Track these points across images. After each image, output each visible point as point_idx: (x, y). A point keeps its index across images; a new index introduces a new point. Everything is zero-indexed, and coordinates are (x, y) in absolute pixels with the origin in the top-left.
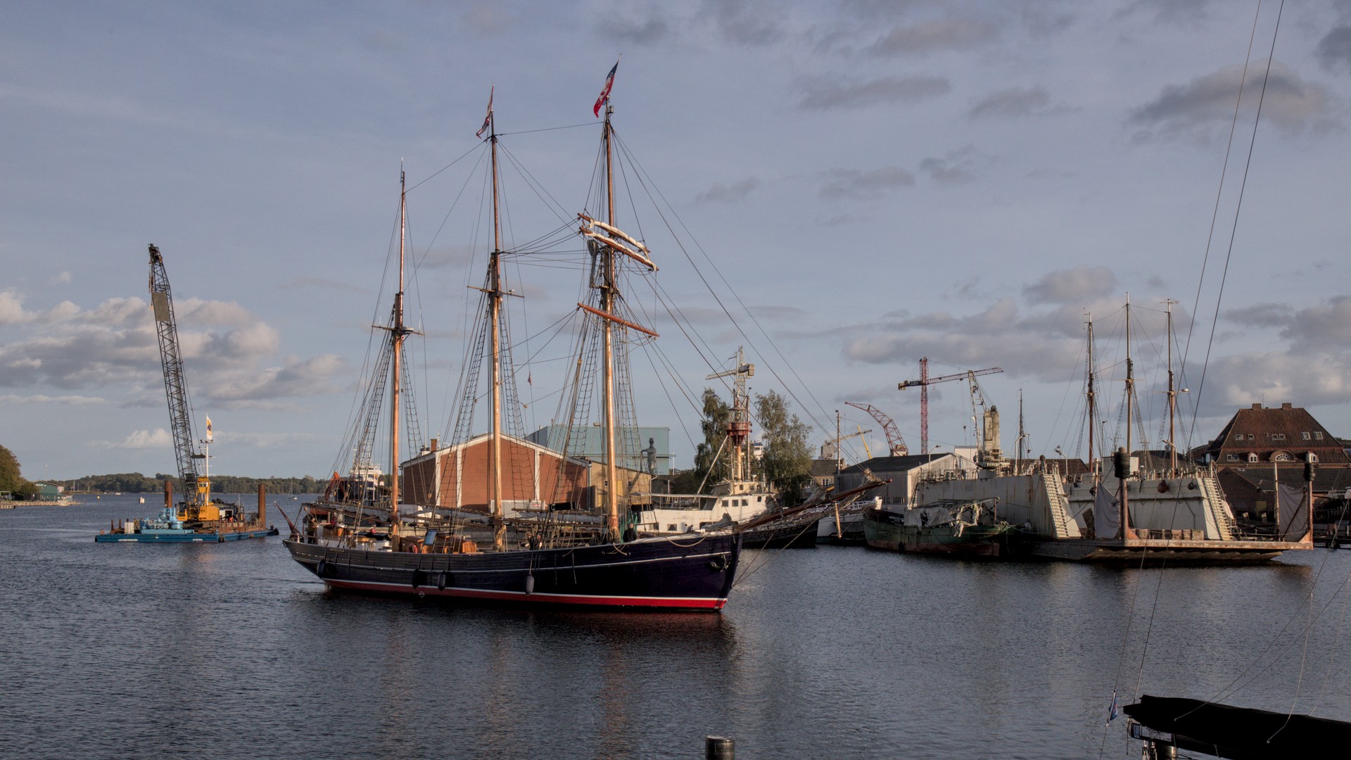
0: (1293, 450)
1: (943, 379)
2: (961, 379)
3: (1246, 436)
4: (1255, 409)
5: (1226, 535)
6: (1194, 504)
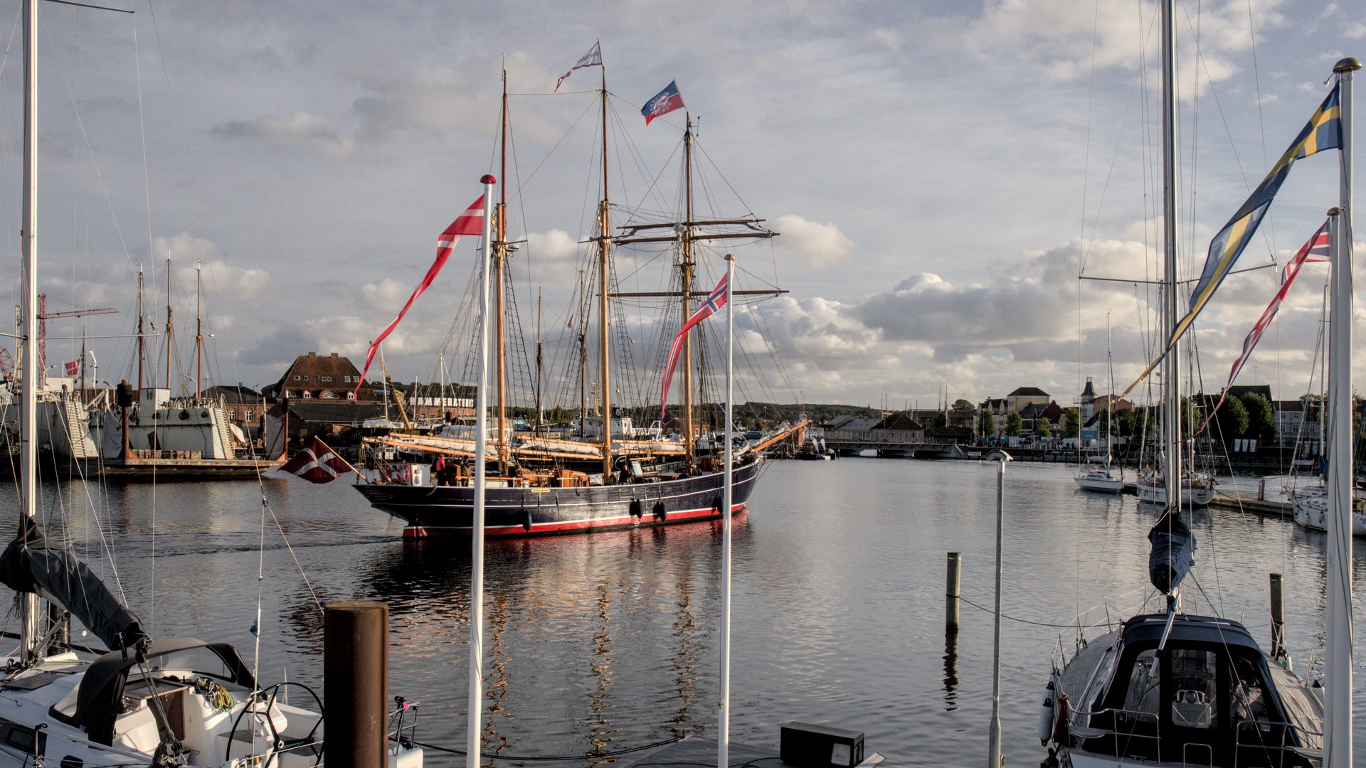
0: (337, 389)
1: (61, 315)
2: (79, 316)
3: (302, 377)
4: (311, 356)
5: (230, 456)
6: (206, 430)
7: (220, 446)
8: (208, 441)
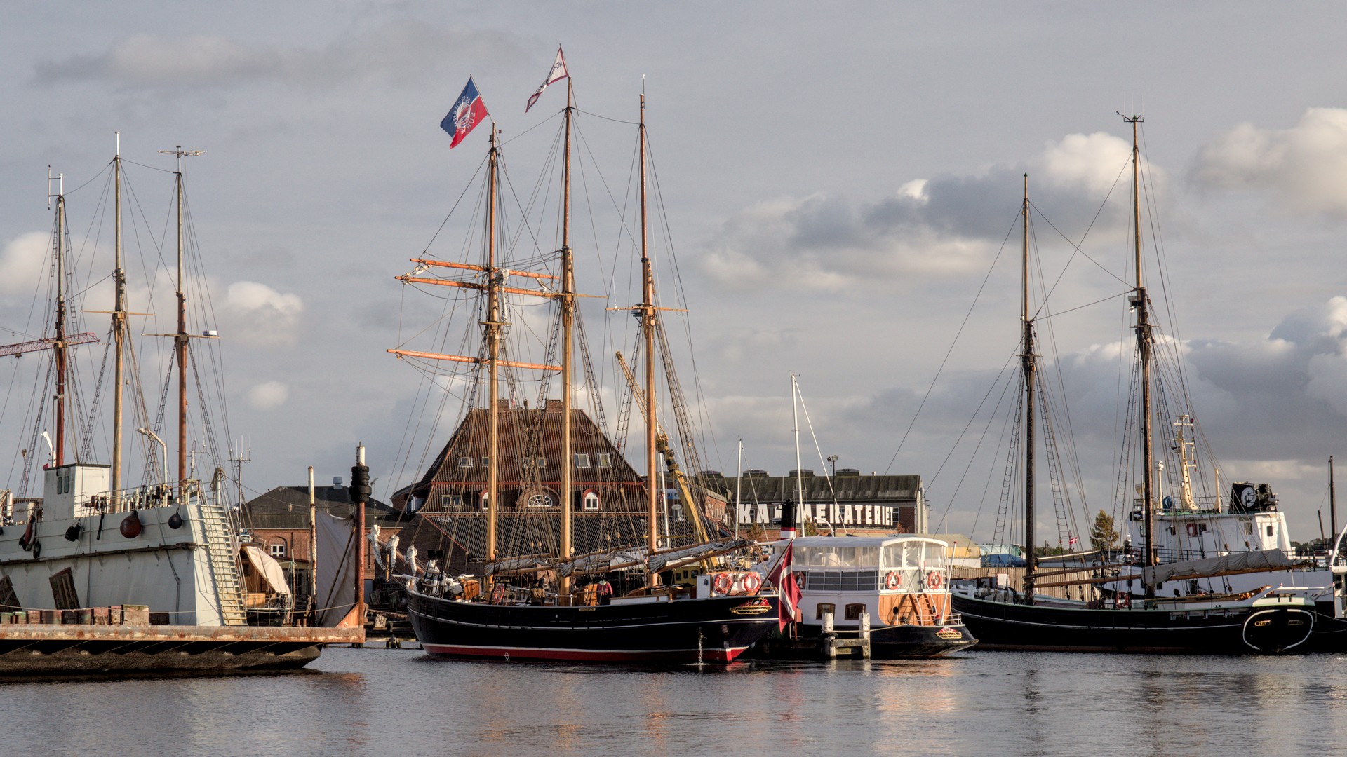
3: (478, 459)
6: (179, 558)
7: (212, 598)
8: (183, 586)
